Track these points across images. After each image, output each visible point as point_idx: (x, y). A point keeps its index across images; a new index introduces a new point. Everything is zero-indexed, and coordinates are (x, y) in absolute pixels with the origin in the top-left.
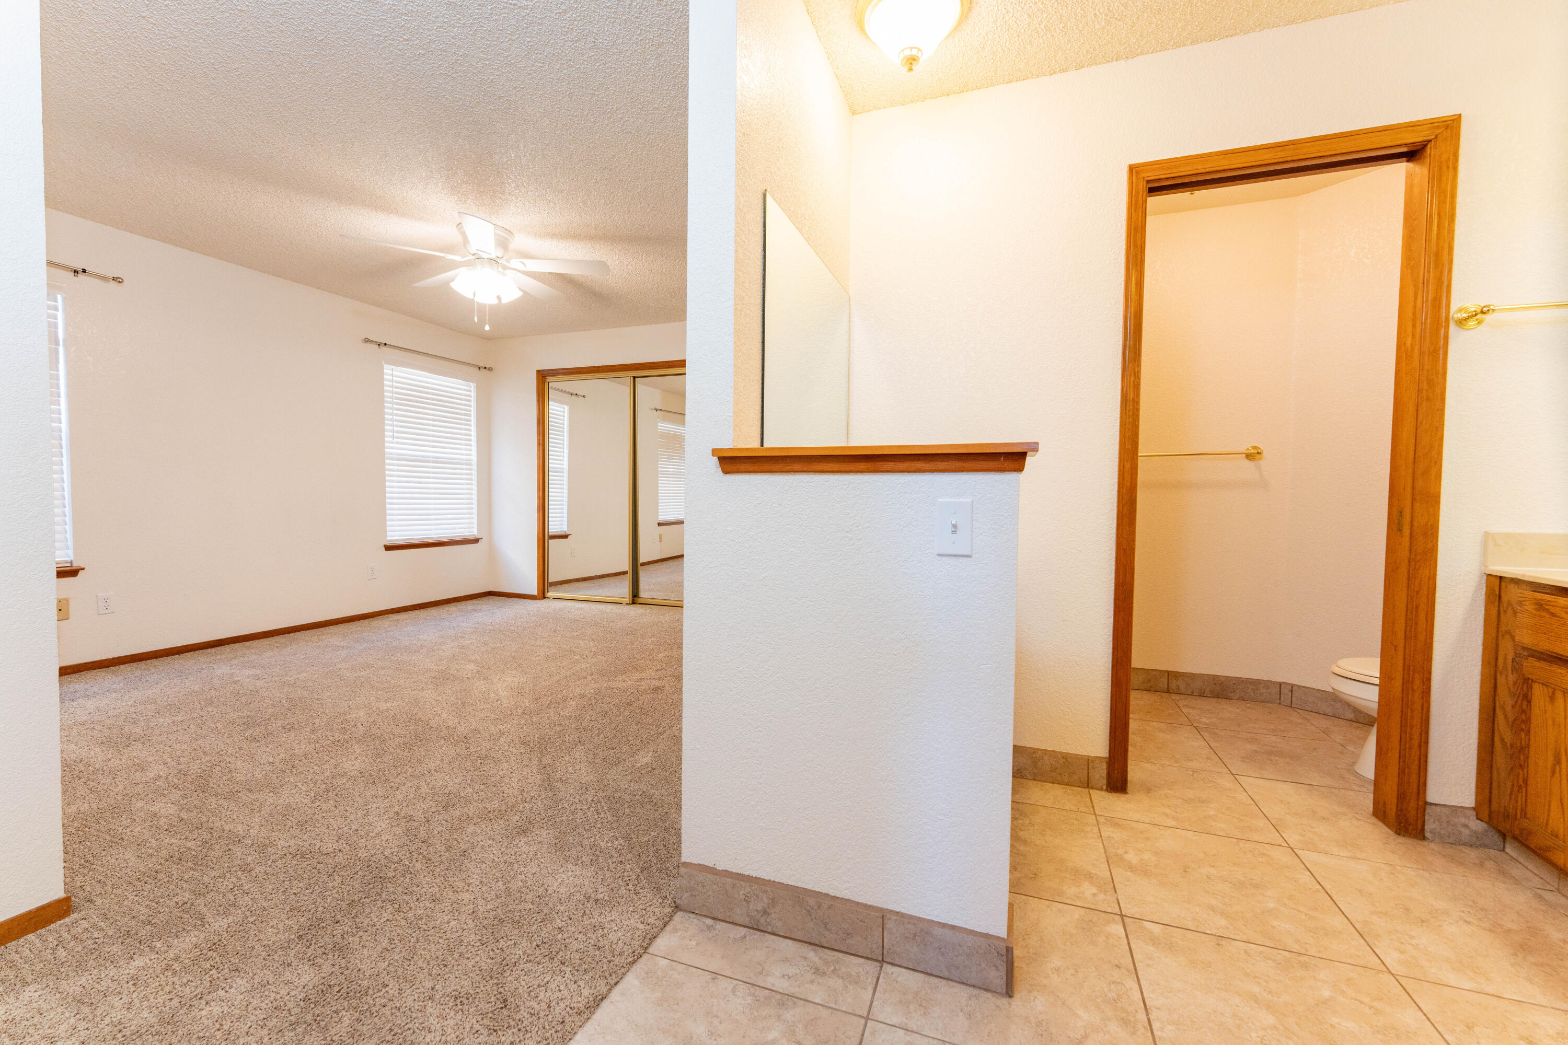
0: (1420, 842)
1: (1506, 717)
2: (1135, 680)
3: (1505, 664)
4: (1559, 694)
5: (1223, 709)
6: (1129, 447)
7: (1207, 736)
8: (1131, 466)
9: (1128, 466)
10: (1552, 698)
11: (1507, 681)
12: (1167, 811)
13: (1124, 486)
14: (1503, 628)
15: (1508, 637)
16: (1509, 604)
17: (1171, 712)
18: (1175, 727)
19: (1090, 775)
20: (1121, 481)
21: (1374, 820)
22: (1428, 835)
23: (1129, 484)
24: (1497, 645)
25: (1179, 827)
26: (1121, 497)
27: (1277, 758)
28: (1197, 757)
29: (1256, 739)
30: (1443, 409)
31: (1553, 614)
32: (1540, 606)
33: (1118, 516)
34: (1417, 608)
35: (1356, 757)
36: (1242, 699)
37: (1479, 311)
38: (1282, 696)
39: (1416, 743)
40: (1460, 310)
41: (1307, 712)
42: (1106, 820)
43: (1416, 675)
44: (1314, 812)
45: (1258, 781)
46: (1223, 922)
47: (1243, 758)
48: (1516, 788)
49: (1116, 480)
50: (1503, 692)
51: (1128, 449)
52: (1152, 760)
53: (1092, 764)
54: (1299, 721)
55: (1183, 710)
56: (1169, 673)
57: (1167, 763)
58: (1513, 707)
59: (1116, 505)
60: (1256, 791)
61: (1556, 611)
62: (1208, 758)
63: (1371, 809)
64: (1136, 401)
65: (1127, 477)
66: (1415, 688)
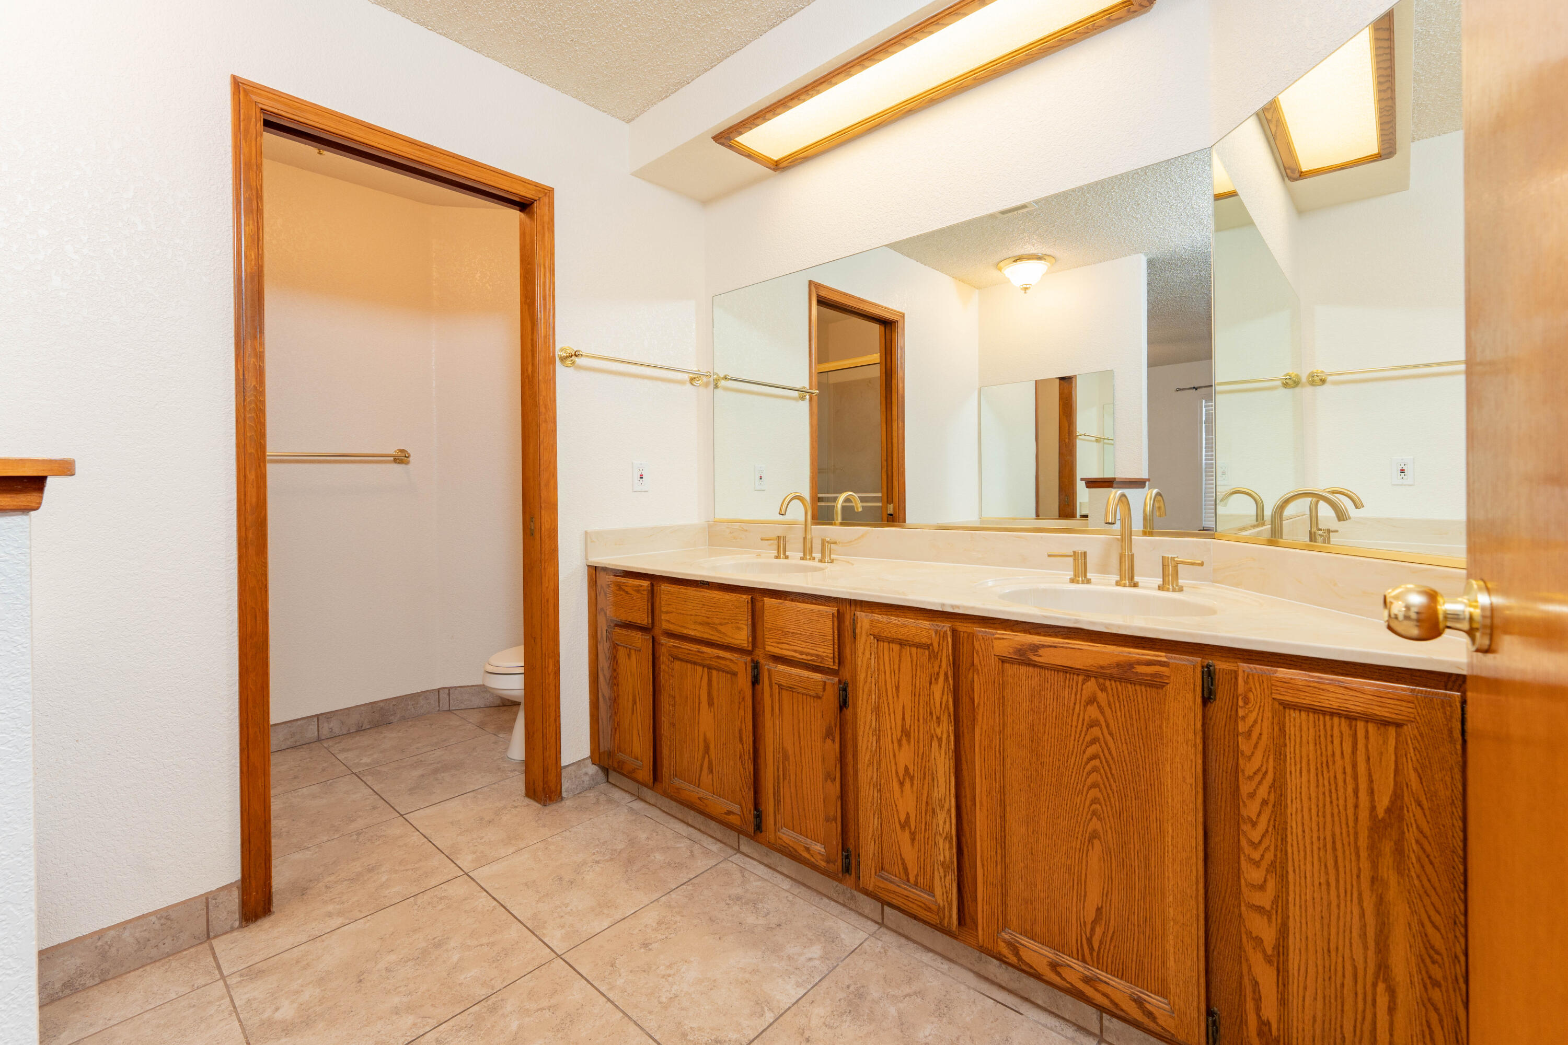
0: (559, 804)
1: (604, 676)
2: (276, 740)
3: (602, 637)
4: (633, 652)
5: (384, 737)
6: (253, 451)
7: (369, 779)
8: (257, 477)
9: (251, 476)
10: (629, 655)
11: (604, 647)
12: (330, 907)
13: (248, 504)
14: (599, 607)
15: (602, 613)
16: (602, 587)
17: (325, 765)
18: (330, 785)
19: (210, 919)
20: (242, 497)
21: (528, 801)
22: (564, 794)
23: (254, 500)
24: (597, 621)
25: (347, 921)
26: (242, 517)
27: (443, 775)
28: (360, 813)
29: (421, 761)
30: (555, 431)
31: (627, 593)
32: (619, 587)
33: (239, 544)
34: (548, 601)
35: (507, 744)
36: (403, 719)
37: (573, 353)
38: (441, 702)
39: (552, 719)
40: (562, 350)
41: (462, 711)
42: (241, 976)
43: (550, 660)
44: (482, 819)
45: (428, 811)
46: (410, 1019)
47: (410, 790)
48: (614, 730)
49: (234, 496)
50: (601, 657)
51: (251, 454)
52: (305, 844)
53: (214, 902)
54: (458, 723)
55: (341, 757)
56: (318, 716)
57: (325, 839)
58: (609, 668)
59: (235, 529)
60: (427, 824)
61: (629, 590)
62: (374, 808)
63: (524, 791)
64: (260, 390)
65: (252, 492)
66: (550, 671)
